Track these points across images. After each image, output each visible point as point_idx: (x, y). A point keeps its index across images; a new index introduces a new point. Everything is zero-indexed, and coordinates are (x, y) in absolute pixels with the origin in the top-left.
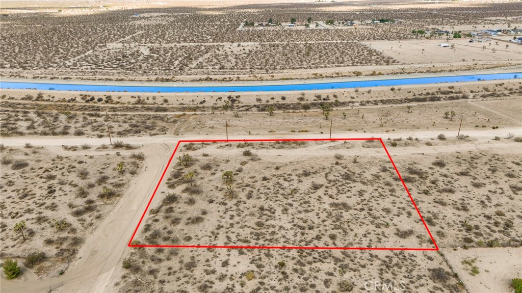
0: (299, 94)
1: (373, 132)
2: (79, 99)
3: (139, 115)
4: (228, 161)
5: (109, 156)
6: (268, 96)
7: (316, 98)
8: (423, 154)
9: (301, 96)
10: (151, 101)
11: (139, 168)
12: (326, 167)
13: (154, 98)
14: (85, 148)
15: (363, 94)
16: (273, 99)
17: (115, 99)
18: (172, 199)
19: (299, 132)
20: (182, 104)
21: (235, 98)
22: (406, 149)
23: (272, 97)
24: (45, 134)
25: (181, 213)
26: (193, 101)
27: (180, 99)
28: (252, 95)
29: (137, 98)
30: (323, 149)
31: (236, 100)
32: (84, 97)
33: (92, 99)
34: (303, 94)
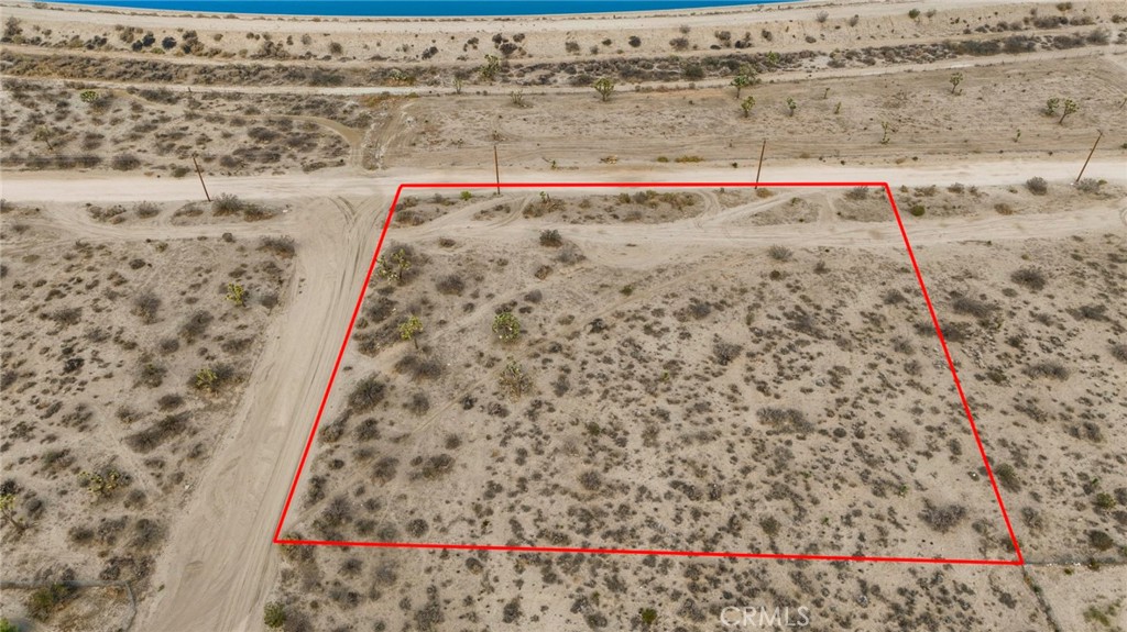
0: (674, 30)
1: (862, 163)
2: (114, 40)
3: (273, 96)
4: (503, 263)
5: (206, 243)
6: (597, 34)
7: (716, 42)
8: (989, 243)
9: (680, 35)
10: (297, 48)
11: (285, 284)
12: (748, 287)
13: (306, 40)
14: (147, 212)
15: (838, 28)
16: (607, 43)
17: (209, 43)
18: (371, 393)
19: (678, 161)
20: (378, 58)
21: (511, 41)
22: (945, 226)
23: (605, 37)
24: (39, 164)
25: (397, 440)
26: (405, 50)
27: (372, 44)
28: (554, 33)
29: (262, 40)
30: (737, 223)
31: (515, 48)
32: (127, 34)
33: (149, 41)
34: (685, 30)
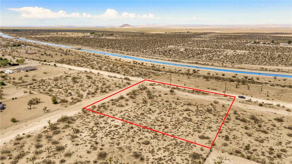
0: (234, 74)
1: (257, 98)
2: (132, 62)
3: (147, 71)
4: (160, 92)
5: (119, 81)
6: (216, 72)
7: (244, 78)
8: (275, 113)
9: (235, 75)
10: (158, 67)
12: (206, 105)
13: (159, 66)
15: (280, 80)
16: (217, 74)
17: (144, 64)
19: (212, 89)
20: (170, 70)
21: (196, 71)
22: (266, 109)
26: (175, 69)
27: (170, 68)
28: (206, 71)
29: (153, 65)
31: (197, 72)
32: (134, 62)
33: (137, 63)
34: (236, 75)
